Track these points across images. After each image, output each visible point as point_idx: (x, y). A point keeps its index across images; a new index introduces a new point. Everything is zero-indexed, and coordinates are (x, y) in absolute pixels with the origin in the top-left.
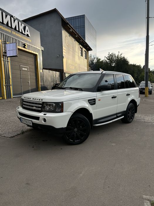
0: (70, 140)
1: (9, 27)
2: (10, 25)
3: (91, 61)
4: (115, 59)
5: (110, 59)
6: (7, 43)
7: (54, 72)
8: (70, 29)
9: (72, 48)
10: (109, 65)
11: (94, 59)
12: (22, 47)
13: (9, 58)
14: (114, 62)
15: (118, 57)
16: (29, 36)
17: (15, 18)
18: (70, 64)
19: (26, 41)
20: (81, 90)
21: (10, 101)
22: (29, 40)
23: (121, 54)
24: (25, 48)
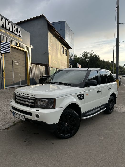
0: (61, 134)
1: (4, 28)
2: (4, 27)
3: (70, 57)
4: (89, 56)
5: (85, 56)
6: (2, 42)
7: (41, 66)
8: (54, 31)
9: (56, 47)
10: (84, 60)
11: (72, 56)
12: (15, 45)
13: (3, 54)
14: (88, 59)
15: (91, 54)
16: (21, 36)
17: (9, 21)
18: (54, 60)
19: (18, 40)
20: (70, 85)
21: (3, 92)
22: (20, 39)
23: (94, 52)
24: (17, 46)
